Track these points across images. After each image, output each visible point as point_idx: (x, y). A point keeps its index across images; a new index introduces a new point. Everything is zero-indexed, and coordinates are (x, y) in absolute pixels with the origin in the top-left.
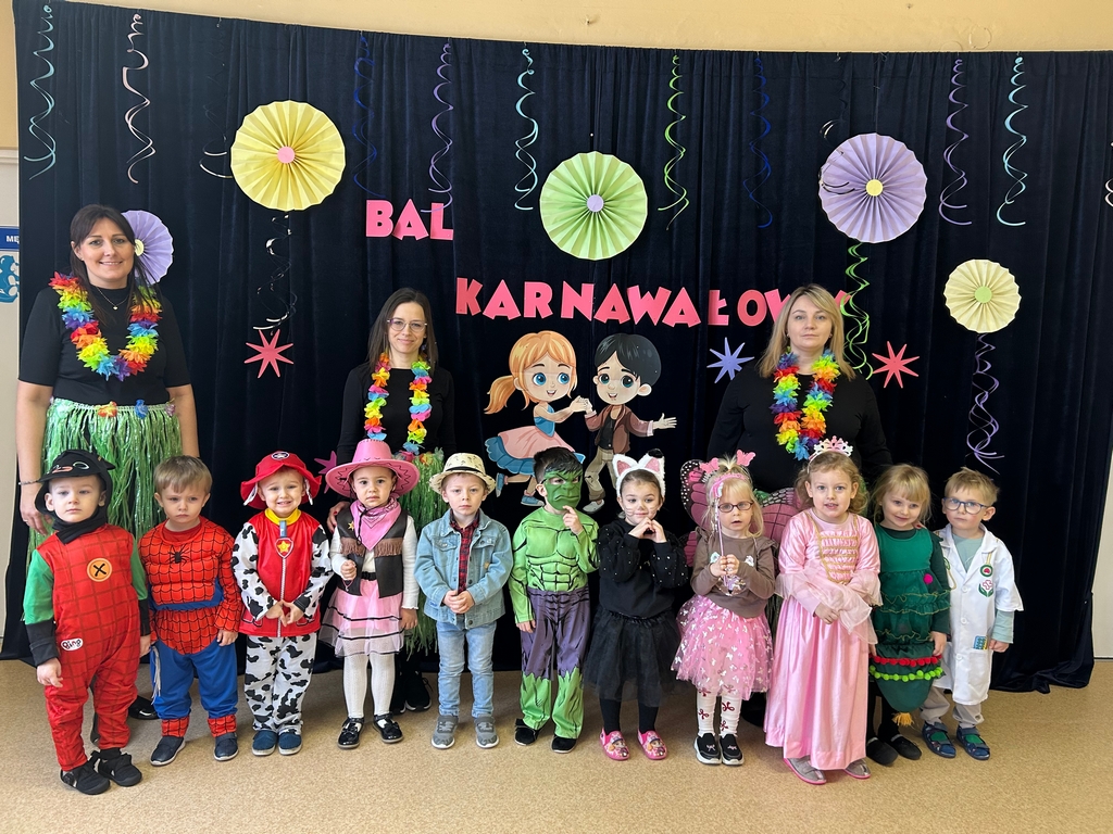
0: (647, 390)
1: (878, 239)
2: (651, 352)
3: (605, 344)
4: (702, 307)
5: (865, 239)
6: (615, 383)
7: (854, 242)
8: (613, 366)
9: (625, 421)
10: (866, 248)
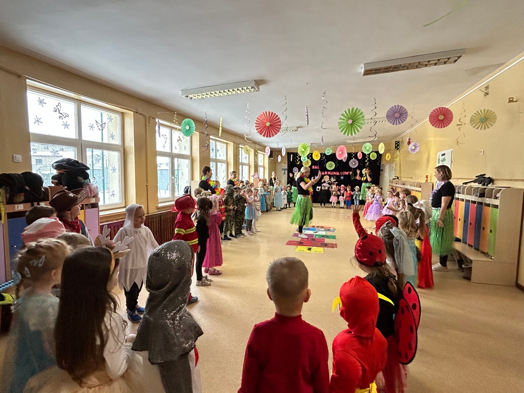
0: (335, 180)
2: (335, 177)
3: (332, 176)
6: (332, 180)
7: (352, 168)
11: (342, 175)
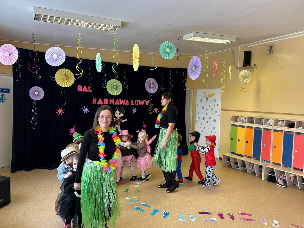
0: (123, 115)
1: (153, 93)
2: (123, 109)
3: (116, 108)
4: (130, 102)
5: (151, 93)
6: (118, 114)
7: (150, 93)
8: (118, 111)
9: (120, 120)
10: (151, 94)
11: (135, 106)
